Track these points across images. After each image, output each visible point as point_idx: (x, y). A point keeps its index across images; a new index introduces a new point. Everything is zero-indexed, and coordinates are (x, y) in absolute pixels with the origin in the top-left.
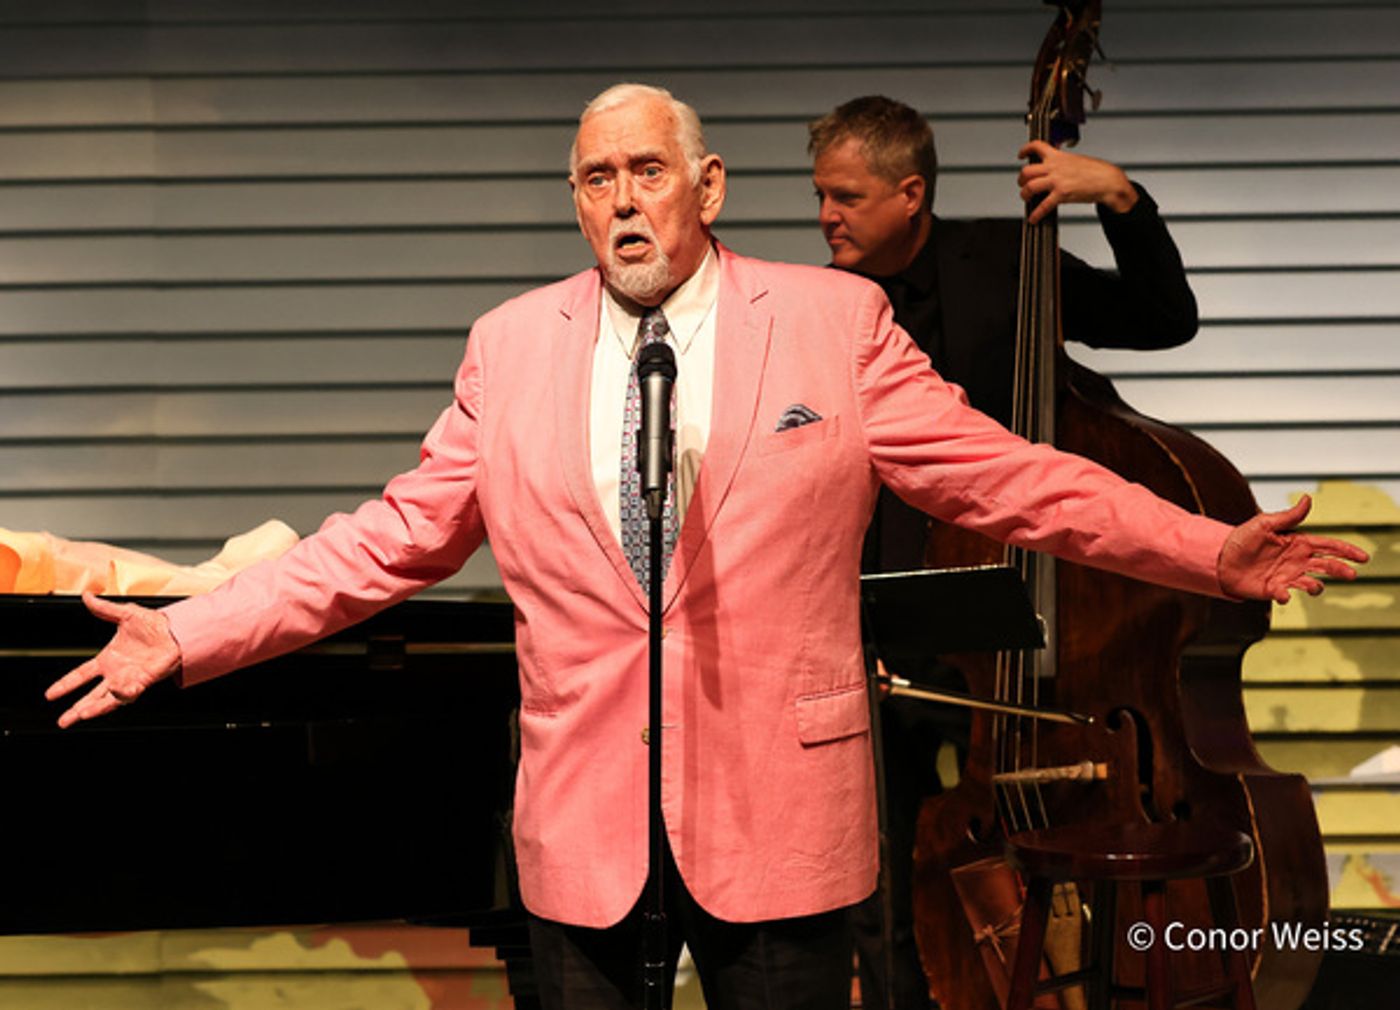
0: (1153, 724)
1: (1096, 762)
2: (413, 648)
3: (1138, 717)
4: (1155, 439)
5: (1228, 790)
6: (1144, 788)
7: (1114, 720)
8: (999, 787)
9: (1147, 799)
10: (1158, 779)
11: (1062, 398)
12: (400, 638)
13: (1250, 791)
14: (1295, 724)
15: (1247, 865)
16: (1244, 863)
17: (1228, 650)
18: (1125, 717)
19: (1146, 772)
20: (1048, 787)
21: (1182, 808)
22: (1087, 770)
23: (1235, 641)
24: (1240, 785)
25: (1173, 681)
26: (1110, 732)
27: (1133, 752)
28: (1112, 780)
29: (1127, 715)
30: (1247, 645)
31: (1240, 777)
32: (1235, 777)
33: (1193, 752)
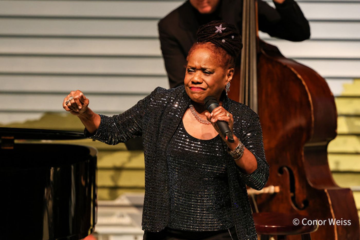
0: (295, 172)
1: (275, 185)
2: (16, 141)
3: (289, 169)
4: (293, 69)
6: (292, 194)
7: (281, 171)
9: (293, 198)
10: (297, 192)
11: (259, 55)
12: (13, 138)
13: (330, 195)
16: (315, 229)
18: (285, 170)
19: (293, 189)
21: (306, 202)
22: (272, 189)
23: (325, 140)
24: (325, 194)
25: (301, 156)
26: (279, 175)
27: (288, 182)
28: (281, 192)
29: (286, 169)
30: (329, 142)
31: (326, 191)
32: (323, 190)
33: (309, 182)
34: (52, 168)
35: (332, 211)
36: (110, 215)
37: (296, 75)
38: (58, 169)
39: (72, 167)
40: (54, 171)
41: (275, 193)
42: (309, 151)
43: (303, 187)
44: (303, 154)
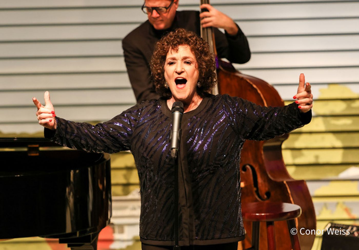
0: (256, 168)
2: (41, 149)
3: (252, 167)
4: (248, 81)
5: (281, 186)
6: (256, 189)
7: (244, 169)
9: (257, 192)
11: (218, 71)
12: (37, 146)
13: (288, 186)
14: (321, 161)
16: (298, 215)
17: (277, 144)
19: (256, 184)
21: (268, 194)
23: (278, 141)
24: (285, 185)
25: (261, 155)
26: (243, 172)
27: (251, 178)
28: (246, 187)
29: (248, 166)
30: (282, 142)
31: (285, 182)
32: (283, 182)
33: (269, 176)
34: (72, 171)
36: (124, 208)
37: (252, 86)
38: (77, 171)
39: (89, 169)
40: (73, 173)
42: (267, 149)
43: (264, 181)
44: (262, 152)
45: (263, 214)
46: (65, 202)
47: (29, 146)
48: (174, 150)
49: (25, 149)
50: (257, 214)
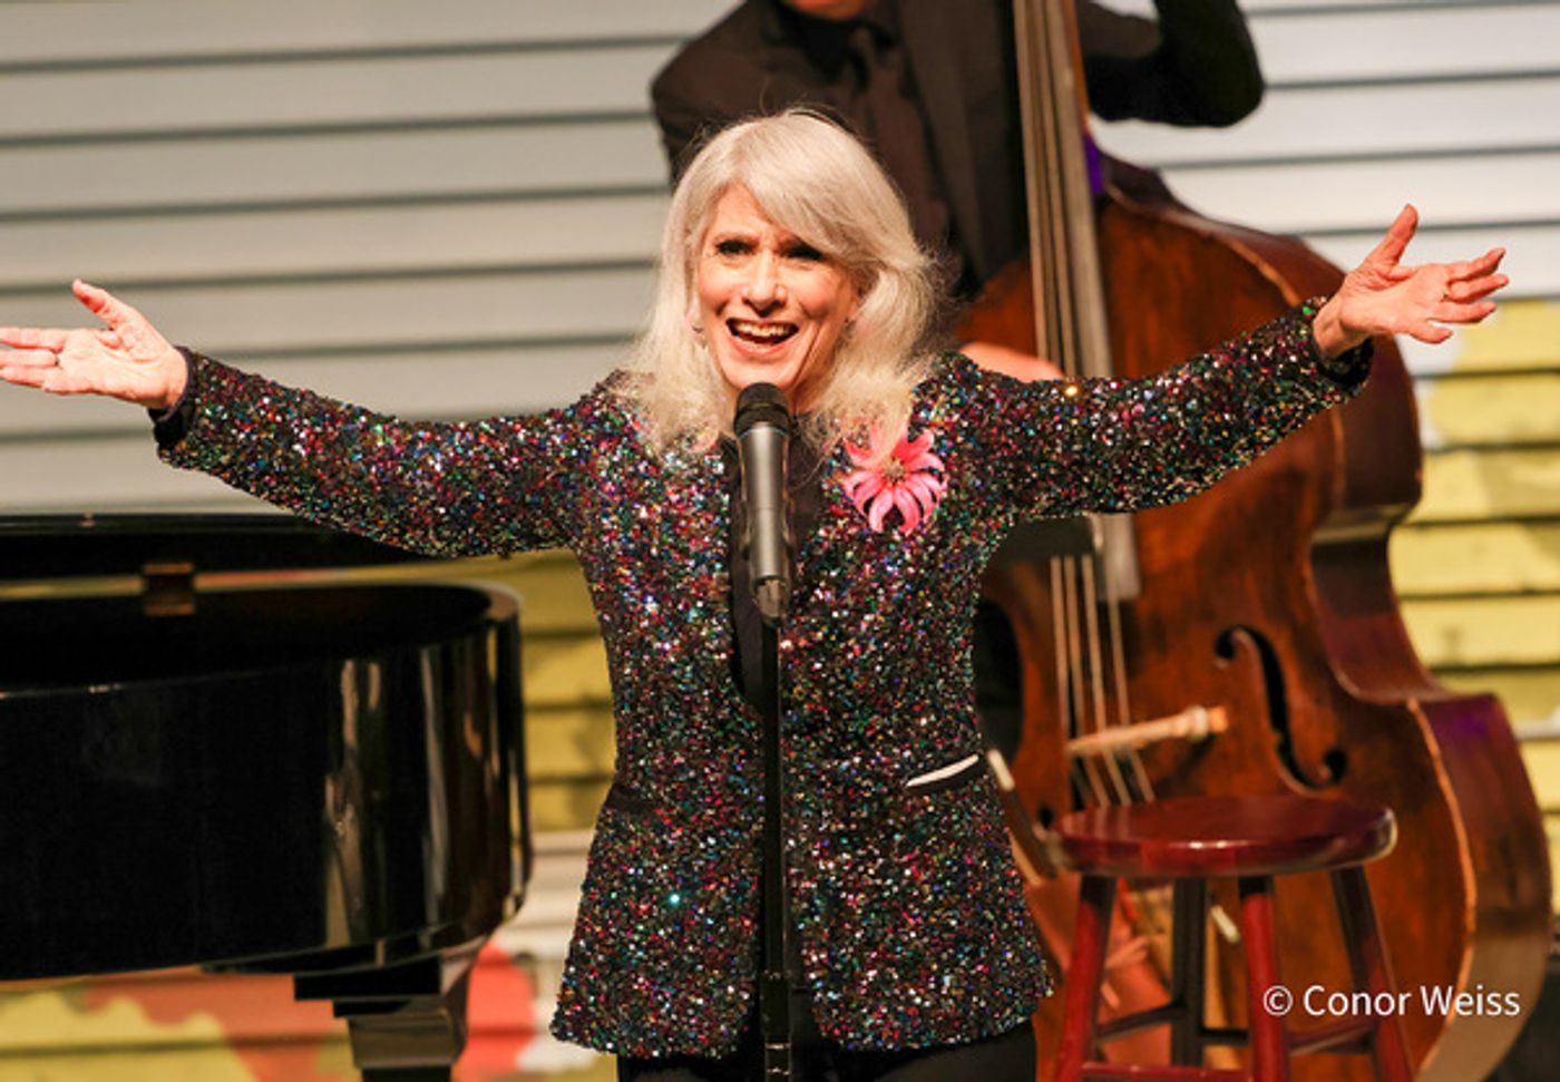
0: (1282, 645)
1: (1208, 705)
2: (206, 582)
3: (1258, 638)
4: (1240, 248)
5: (1395, 722)
6: (1278, 736)
7: (1225, 648)
8: (1079, 761)
9: (1285, 750)
10: (1297, 722)
11: (1100, 205)
12: (186, 568)
13: (1430, 720)
15: (1388, 851)
16: (1382, 847)
17: (1371, 530)
18: (1240, 643)
19: (1279, 713)
20: (1149, 751)
21: (1336, 761)
22: (1197, 721)
23: (1375, 516)
24: (1413, 716)
25: (1302, 582)
26: (1222, 664)
27: (1259, 688)
28: (1234, 731)
29: (1243, 637)
30: (1392, 523)
31: (1413, 705)
32: (1402, 706)
33: (1343, 678)
35: (1444, 782)
37: (1253, 270)
41: (1211, 739)
42: (1328, 555)
43: (1318, 701)
44: (1308, 572)
45: (1221, 844)
46: (320, 838)
47: (151, 569)
48: (774, 585)
49: (131, 586)
50: (1196, 845)
